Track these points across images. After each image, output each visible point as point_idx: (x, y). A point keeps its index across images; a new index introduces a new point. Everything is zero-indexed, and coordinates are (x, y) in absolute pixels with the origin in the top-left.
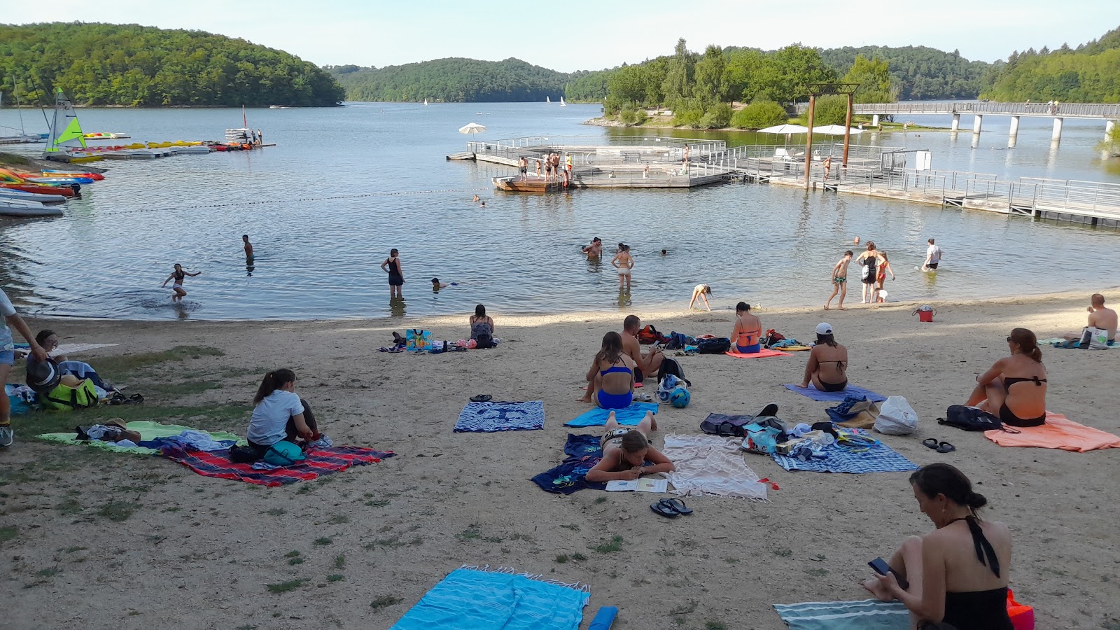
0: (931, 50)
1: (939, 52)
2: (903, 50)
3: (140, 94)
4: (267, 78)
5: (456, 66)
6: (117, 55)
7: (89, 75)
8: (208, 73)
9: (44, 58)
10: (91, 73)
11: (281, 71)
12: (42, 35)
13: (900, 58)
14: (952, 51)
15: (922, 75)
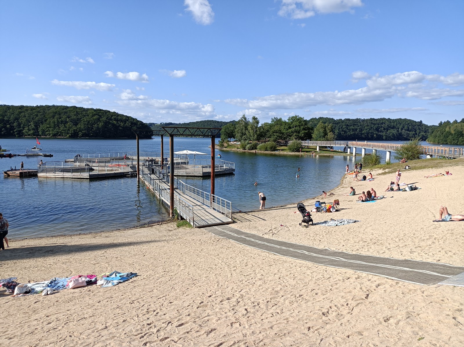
0: (410, 120)
1: (413, 121)
2: (396, 120)
3: (70, 132)
4: (121, 127)
5: (209, 123)
6: (64, 117)
7: (52, 125)
8: (98, 124)
9: (37, 118)
10: (53, 124)
11: (128, 124)
12: (39, 109)
13: (395, 123)
14: (419, 121)
15: (405, 130)
